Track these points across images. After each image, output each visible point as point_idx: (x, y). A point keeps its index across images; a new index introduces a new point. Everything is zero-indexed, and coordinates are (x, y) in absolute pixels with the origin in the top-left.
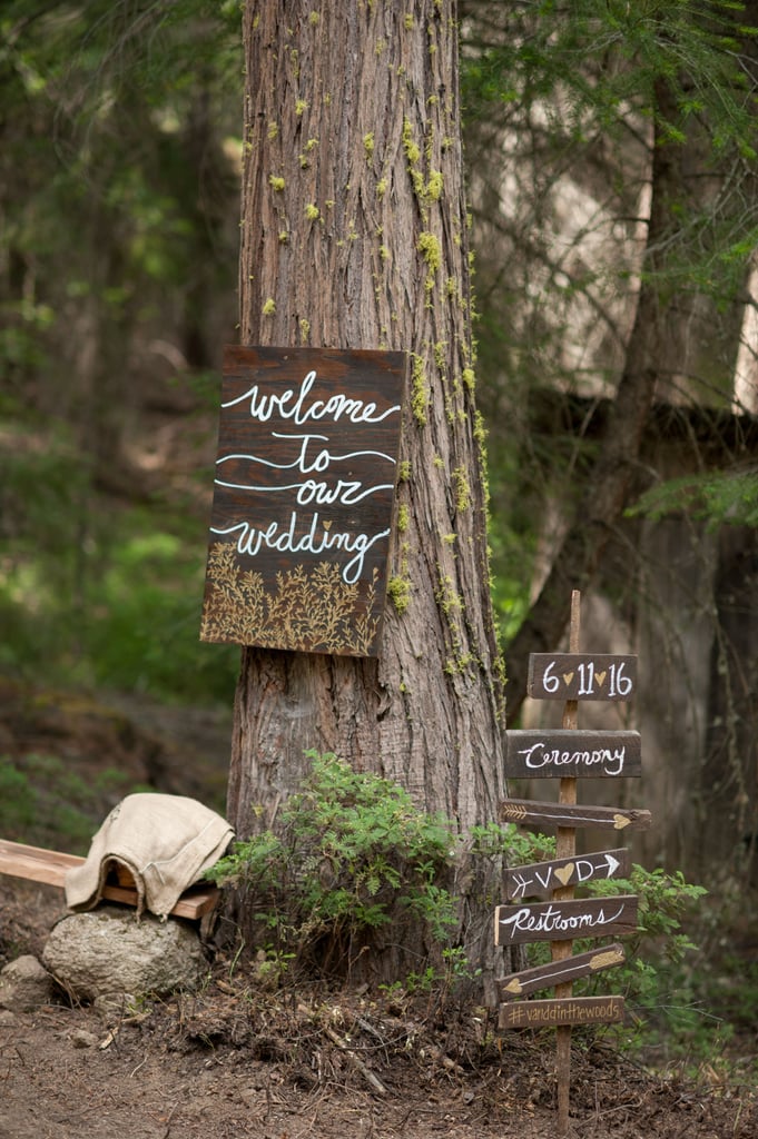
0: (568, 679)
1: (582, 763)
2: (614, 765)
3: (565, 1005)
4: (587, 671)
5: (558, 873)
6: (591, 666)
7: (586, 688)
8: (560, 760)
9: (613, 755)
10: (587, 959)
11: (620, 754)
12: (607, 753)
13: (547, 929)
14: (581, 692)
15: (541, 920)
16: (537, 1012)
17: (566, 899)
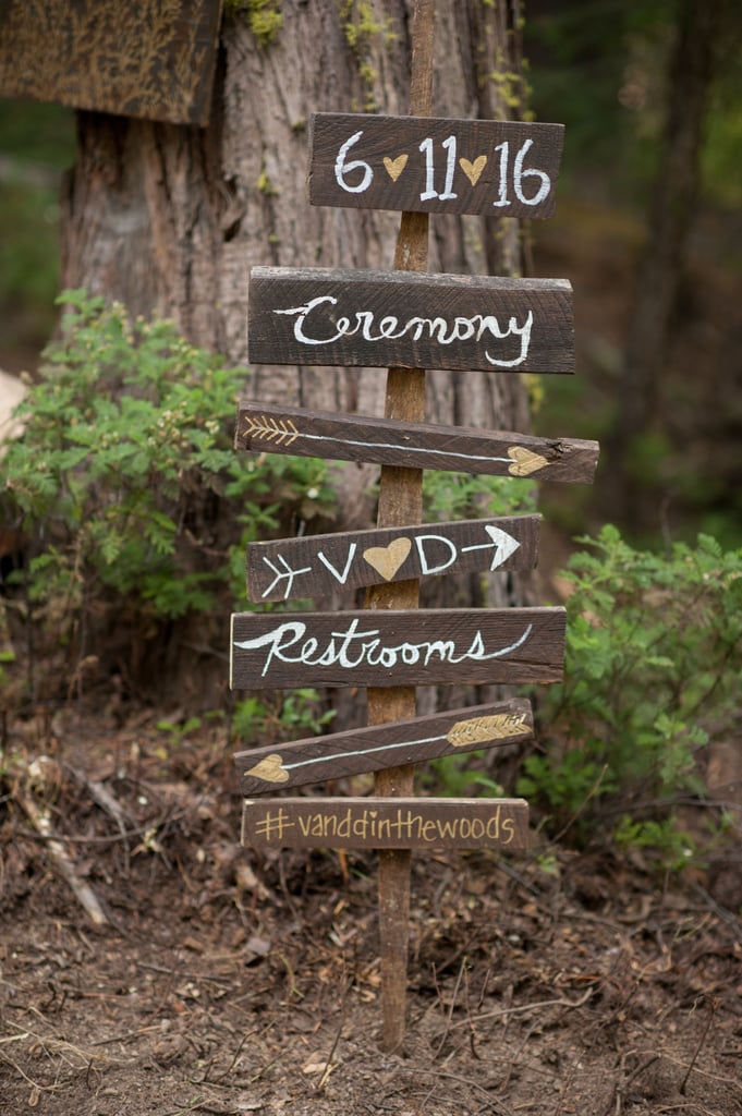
0: (395, 167)
1: (428, 339)
2: (510, 346)
3: (389, 812)
4: (440, 155)
5: (372, 556)
6: (451, 143)
7: (439, 188)
8: (374, 330)
9: (504, 327)
10: (446, 726)
11: (520, 325)
12: (491, 323)
13: (346, 663)
14: (429, 194)
15: (331, 648)
16: (323, 822)
17: (397, 608)
